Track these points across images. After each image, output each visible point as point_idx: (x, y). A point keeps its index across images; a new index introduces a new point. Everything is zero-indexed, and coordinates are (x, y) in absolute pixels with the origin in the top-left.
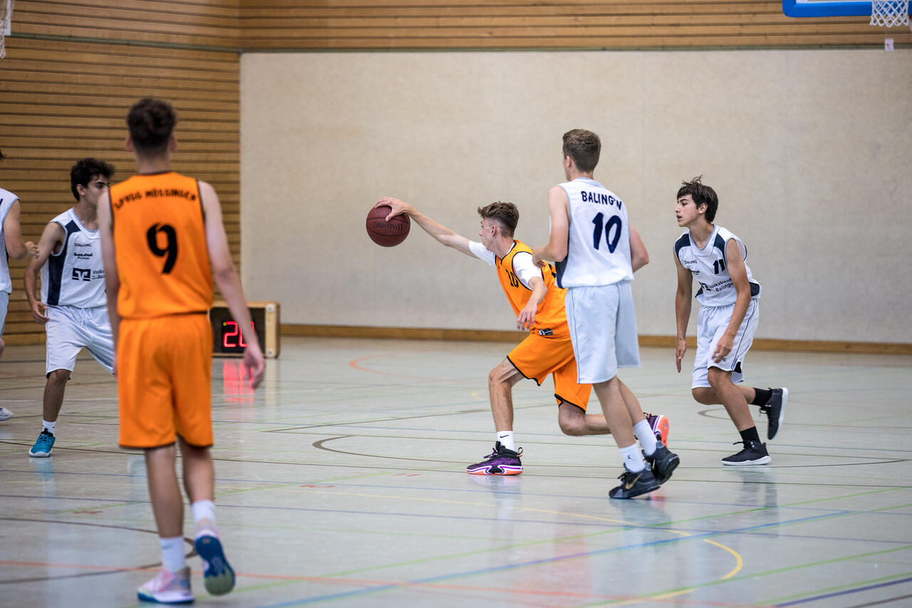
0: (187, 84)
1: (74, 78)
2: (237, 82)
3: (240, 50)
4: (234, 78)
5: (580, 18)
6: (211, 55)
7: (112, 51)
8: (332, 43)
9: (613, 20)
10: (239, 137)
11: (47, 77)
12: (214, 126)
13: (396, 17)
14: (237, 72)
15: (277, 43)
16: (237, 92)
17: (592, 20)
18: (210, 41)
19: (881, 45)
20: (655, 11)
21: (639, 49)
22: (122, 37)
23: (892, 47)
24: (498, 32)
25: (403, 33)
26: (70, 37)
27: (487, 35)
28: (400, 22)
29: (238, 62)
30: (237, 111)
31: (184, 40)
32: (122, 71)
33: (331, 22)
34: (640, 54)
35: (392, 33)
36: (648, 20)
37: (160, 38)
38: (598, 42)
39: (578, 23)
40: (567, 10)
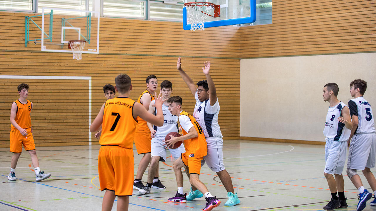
0: (217, 68)
1: (168, 67)
2: (239, 68)
3: (240, 59)
4: (238, 66)
5: (317, 45)
6: (227, 60)
7: (186, 59)
8: (260, 56)
10: (239, 83)
11: (157, 67)
12: (229, 80)
13: (274, 47)
14: (239, 65)
15: (248, 56)
16: (239, 70)
17: (320, 46)
18: (228, 56)
20: (335, 42)
21: (331, 54)
22: (190, 55)
24: (298, 50)
25: (276, 52)
26: (168, 55)
27: (295, 51)
28: (275, 49)
29: (240, 62)
30: (239, 76)
31: (217, 56)
32: (190, 65)
33: (260, 50)
34: (332, 55)
35: (273, 52)
36: (334, 45)
37: (206, 55)
38: (322, 52)
39: (317, 47)
40: (314, 43)
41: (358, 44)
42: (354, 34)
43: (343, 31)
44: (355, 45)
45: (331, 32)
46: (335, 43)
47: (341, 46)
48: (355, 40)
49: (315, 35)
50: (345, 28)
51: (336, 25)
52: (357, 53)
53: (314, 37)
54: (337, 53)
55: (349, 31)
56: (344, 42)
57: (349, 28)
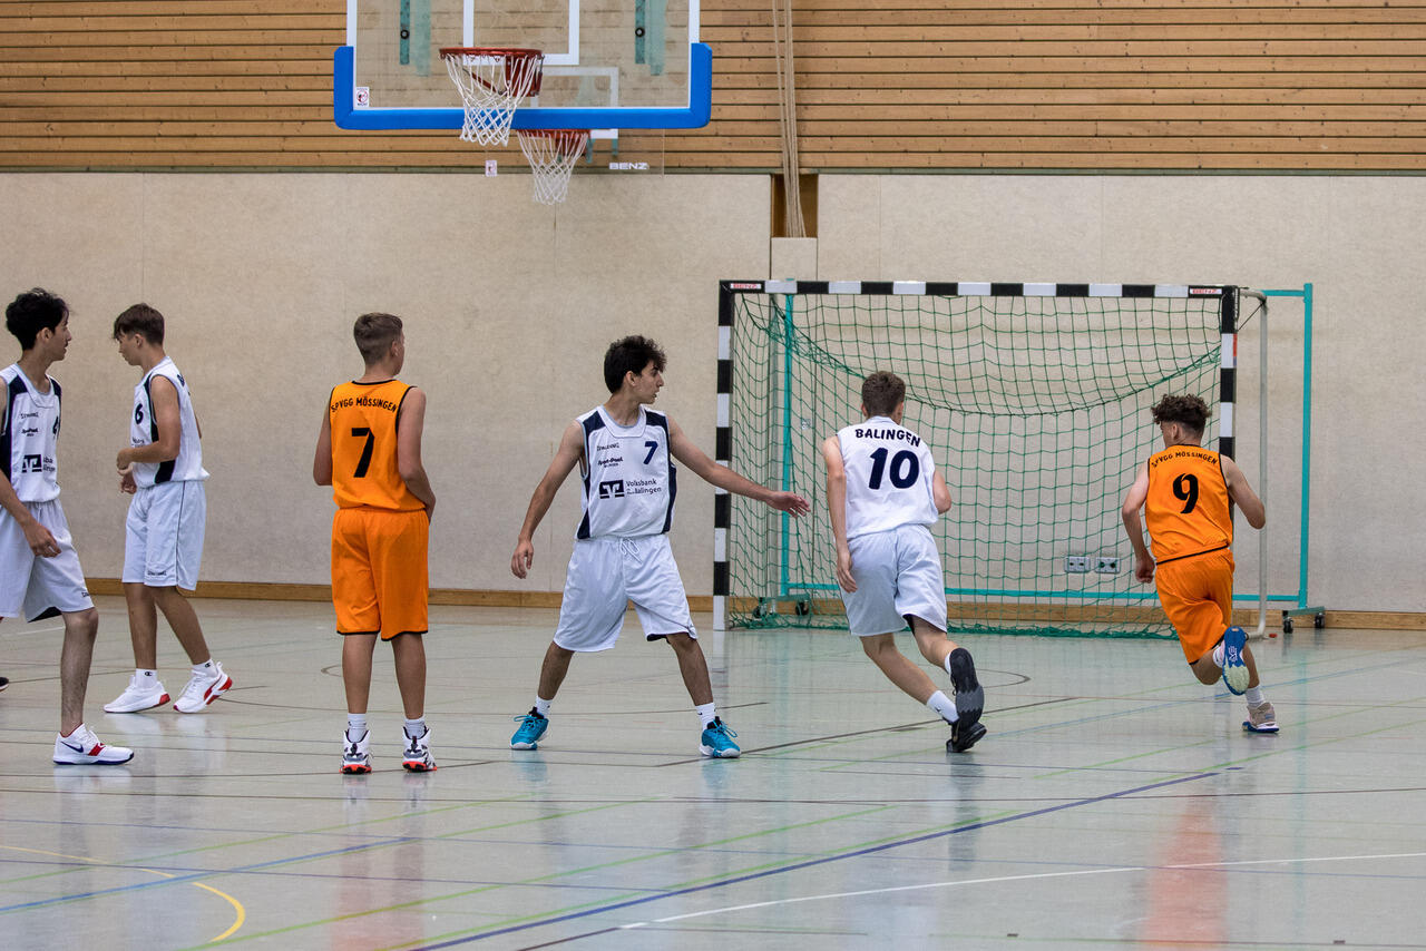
5: (54, 125)
9: (102, 129)
17: (72, 129)
19: (479, 169)
20: (162, 117)
23: (495, 171)
36: (152, 129)
38: (80, 159)
39: (51, 133)
40: (36, 113)
41: (288, 129)
42: (268, 83)
43: (204, 68)
44: (271, 133)
45: (136, 68)
46: (161, 121)
47: (195, 136)
48: (272, 113)
49: (45, 77)
50: (217, 53)
51: (167, 38)
52: (280, 172)
53: (36, 84)
54: (172, 167)
55: (242, 67)
56: (212, 117)
57: (239, 53)
